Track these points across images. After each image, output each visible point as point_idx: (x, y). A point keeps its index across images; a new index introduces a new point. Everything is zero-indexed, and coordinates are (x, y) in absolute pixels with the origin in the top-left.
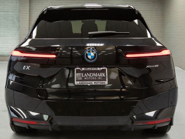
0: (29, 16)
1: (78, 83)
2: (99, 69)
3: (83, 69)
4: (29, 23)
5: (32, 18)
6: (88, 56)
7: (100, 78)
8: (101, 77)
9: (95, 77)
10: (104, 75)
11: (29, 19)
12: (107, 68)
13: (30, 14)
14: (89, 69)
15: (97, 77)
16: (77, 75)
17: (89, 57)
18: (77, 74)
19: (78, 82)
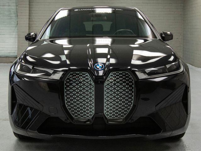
0: (29, 10)
4: (29, 19)
5: (32, 13)
11: (28, 13)
13: (29, 8)
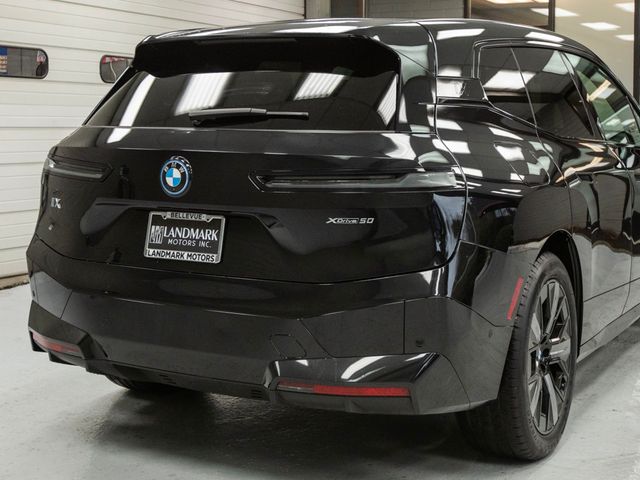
1: (151, 253)
2: (204, 217)
3: (168, 215)
6: (167, 178)
7: (203, 244)
8: (206, 241)
9: (192, 240)
10: (214, 235)
12: (225, 217)
14: (182, 216)
15: (198, 241)
16: (153, 230)
17: (170, 181)
18: (153, 227)
19: (151, 251)
